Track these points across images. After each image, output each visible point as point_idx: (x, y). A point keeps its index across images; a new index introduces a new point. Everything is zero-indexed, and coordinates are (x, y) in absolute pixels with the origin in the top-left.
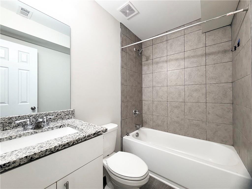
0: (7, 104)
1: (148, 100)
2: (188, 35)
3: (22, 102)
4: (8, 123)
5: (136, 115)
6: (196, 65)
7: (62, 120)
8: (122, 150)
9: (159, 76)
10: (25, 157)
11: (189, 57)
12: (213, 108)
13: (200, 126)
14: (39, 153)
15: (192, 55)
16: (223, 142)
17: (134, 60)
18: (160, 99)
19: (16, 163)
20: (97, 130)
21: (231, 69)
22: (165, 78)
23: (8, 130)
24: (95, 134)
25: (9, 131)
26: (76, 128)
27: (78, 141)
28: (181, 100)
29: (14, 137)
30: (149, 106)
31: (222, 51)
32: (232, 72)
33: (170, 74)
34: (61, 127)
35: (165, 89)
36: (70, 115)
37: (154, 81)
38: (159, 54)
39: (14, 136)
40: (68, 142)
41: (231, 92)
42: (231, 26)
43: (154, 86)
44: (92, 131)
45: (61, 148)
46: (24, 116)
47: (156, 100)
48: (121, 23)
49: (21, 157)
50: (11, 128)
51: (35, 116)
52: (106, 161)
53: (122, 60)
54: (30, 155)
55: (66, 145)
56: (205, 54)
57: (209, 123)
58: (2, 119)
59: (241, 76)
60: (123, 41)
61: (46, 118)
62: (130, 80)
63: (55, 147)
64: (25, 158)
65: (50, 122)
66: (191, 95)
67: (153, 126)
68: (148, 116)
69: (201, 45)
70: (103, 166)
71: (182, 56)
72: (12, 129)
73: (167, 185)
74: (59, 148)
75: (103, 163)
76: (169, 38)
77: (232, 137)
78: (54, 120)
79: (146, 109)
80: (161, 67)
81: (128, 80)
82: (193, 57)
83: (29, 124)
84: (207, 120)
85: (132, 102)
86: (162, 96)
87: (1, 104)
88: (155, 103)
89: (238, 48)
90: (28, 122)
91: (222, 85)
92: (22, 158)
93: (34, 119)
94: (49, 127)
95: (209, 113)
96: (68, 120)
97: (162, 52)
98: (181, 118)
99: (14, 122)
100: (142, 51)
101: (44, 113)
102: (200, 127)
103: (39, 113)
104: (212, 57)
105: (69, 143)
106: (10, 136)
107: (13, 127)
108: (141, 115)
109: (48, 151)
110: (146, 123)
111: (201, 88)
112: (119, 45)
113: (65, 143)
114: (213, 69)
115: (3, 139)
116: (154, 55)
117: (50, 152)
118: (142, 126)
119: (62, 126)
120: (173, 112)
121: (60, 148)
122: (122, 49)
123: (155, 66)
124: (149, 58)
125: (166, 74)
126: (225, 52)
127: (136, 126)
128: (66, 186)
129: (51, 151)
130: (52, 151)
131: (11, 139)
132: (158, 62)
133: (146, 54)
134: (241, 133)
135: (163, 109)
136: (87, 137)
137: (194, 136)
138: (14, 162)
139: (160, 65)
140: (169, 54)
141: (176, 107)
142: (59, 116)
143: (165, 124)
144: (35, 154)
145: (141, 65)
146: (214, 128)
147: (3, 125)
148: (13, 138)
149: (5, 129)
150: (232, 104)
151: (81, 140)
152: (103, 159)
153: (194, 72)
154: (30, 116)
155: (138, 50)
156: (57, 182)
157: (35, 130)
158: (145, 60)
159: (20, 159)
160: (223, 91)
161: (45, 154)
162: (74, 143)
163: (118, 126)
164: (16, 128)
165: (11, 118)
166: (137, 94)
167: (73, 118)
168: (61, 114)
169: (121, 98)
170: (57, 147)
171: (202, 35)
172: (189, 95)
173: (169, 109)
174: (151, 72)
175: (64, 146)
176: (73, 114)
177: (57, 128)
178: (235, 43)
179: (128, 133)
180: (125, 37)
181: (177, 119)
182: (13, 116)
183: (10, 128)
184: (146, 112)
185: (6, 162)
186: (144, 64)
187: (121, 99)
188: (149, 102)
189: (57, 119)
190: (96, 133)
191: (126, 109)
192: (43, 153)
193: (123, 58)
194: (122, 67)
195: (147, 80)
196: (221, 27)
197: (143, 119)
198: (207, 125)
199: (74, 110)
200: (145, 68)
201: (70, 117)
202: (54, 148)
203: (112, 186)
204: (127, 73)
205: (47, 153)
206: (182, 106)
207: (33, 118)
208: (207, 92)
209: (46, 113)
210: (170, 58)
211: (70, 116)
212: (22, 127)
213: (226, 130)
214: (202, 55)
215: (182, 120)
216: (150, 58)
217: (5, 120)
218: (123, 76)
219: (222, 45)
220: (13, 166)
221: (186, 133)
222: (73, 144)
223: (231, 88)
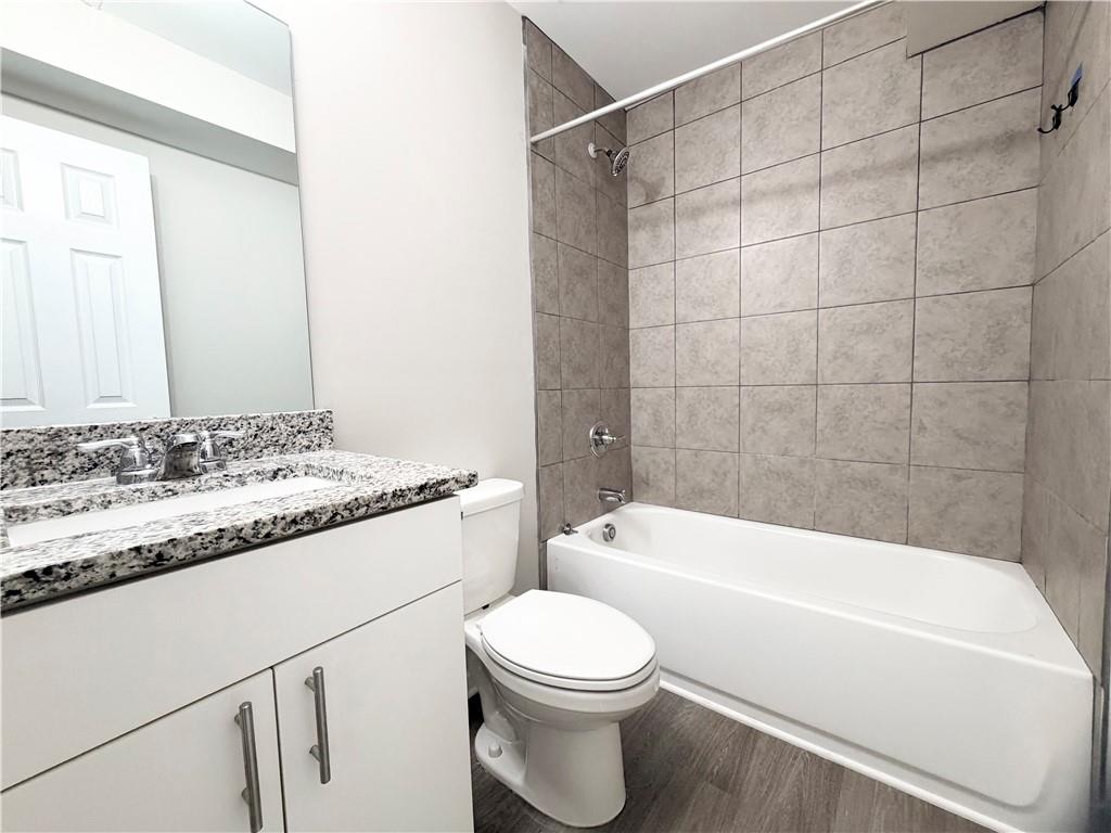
0: (39, 408)
1: (656, 384)
2: (838, 70)
3: (103, 398)
4: (49, 455)
5: (602, 448)
6: (873, 211)
7: (281, 453)
8: (544, 586)
9: (706, 272)
10: (131, 549)
11: (840, 177)
12: (942, 404)
13: (882, 488)
14: (191, 539)
15: (858, 164)
16: (979, 546)
17: (591, 199)
18: (707, 378)
19: (97, 570)
20: (431, 476)
21: (1032, 222)
22: (729, 283)
23: (51, 482)
24: (427, 491)
25: (55, 485)
26: (344, 477)
27: (351, 511)
28: (801, 377)
29: (78, 505)
30: (658, 411)
31: (998, 138)
32: (1037, 237)
33: (754, 261)
34: (279, 477)
35: (730, 330)
36: (313, 434)
37: (683, 298)
38: (703, 171)
39: (80, 501)
40: (310, 508)
41: (1027, 328)
42: (1042, 17)
43: (679, 317)
44: (411, 478)
45: (284, 529)
46: (114, 425)
47: (689, 381)
48: (524, 18)
49: (114, 550)
50: (62, 474)
51: (161, 430)
52: (478, 627)
53: (534, 198)
54: (152, 545)
55: (302, 519)
56: (914, 156)
57: (920, 470)
58: (20, 434)
59: (1076, 241)
60: (536, 107)
61: (212, 436)
62: (574, 295)
63: (256, 522)
64: (133, 554)
65: (230, 457)
66: (845, 354)
67: (676, 496)
68: (656, 453)
69: (901, 115)
70: (467, 647)
71: (813, 175)
72: (70, 478)
73: (733, 722)
74: (273, 529)
75: (466, 634)
76: (751, 91)
77: (1017, 526)
78: (246, 449)
79: (646, 424)
80: (713, 231)
81: (562, 290)
82: (861, 174)
83: (138, 460)
84: (915, 457)
85: (585, 393)
86: (717, 363)
87: (4, 405)
88: (687, 393)
89: (1071, 114)
90: (135, 452)
91: (985, 297)
92: (121, 553)
93: (158, 442)
94: (225, 472)
95: (922, 428)
96: (304, 454)
97: (719, 162)
98: (799, 453)
99: (74, 451)
100: (627, 154)
101: (201, 418)
102: (880, 490)
103: (178, 419)
104: (946, 170)
105: (314, 512)
106: (64, 498)
107: (73, 472)
108: (622, 451)
109: (228, 535)
110: (648, 484)
111: (890, 317)
112: (521, 126)
113: (297, 511)
114: (950, 229)
115: (34, 511)
116: (680, 176)
117: (235, 542)
118: (630, 499)
119: (280, 473)
120: (764, 431)
121: (278, 531)
122: (535, 144)
123: (685, 226)
124: (657, 193)
125: (735, 262)
126: (1008, 141)
127: (602, 497)
128: (313, 686)
129: (240, 538)
130: (245, 540)
131: (70, 513)
132: (698, 209)
133: (645, 174)
134: (1057, 498)
135: (721, 419)
136: (389, 496)
137: (853, 527)
138: (88, 565)
139: (710, 220)
140: (748, 166)
141: (780, 409)
142: (264, 436)
143: (728, 483)
144: (172, 540)
145: (624, 224)
146: (942, 491)
147: (28, 463)
148: (77, 510)
149: (40, 478)
150: (1028, 381)
151: (367, 505)
152: (465, 620)
153: (864, 247)
154: (138, 429)
155: (609, 154)
156: (276, 669)
157: (165, 483)
158: (641, 200)
159: (112, 557)
160: (989, 327)
161: (215, 549)
162: (335, 515)
163: (524, 488)
164: (84, 476)
165: (58, 434)
166: (605, 359)
167: (327, 446)
168: (272, 429)
169: (535, 373)
170: (264, 524)
171: (905, 66)
172: (836, 352)
173: (749, 420)
174: (668, 255)
175: (294, 522)
176: (327, 428)
177: (260, 478)
178: (1057, 91)
179: (568, 525)
180: (545, 90)
181: (782, 459)
182: (68, 426)
183: (58, 476)
184: (646, 437)
185: (52, 563)
186: (637, 219)
187: (533, 374)
188: (660, 391)
189: (259, 449)
190: (431, 487)
191: (559, 418)
192: (207, 540)
193: (540, 186)
194: (536, 231)
195: (649, 292)
196: (998, 23)
197: (634, 468)
198: (912, 482)
199: (330, 412)
200: (638, 241)
201: (313, 442)
202: (254, 529)
203: (507, 725)
204: (561, 261)
205: (226, 545)
206: (806, 400)
207: (156, 439)
208: (919, 336)
209: (209, 420)
210: (753, 186)
211: (315, 437)
212: (112, 475)
213: (993, 496)
214: (900, 166)
215: (803, 462)
216: (663, 190)
217: (32, 440)
218: (541, 274)
219: (998, 111)
220: (86, 581)
221: (821, 518)
222: (332, 518)
223: (1024, 308)
